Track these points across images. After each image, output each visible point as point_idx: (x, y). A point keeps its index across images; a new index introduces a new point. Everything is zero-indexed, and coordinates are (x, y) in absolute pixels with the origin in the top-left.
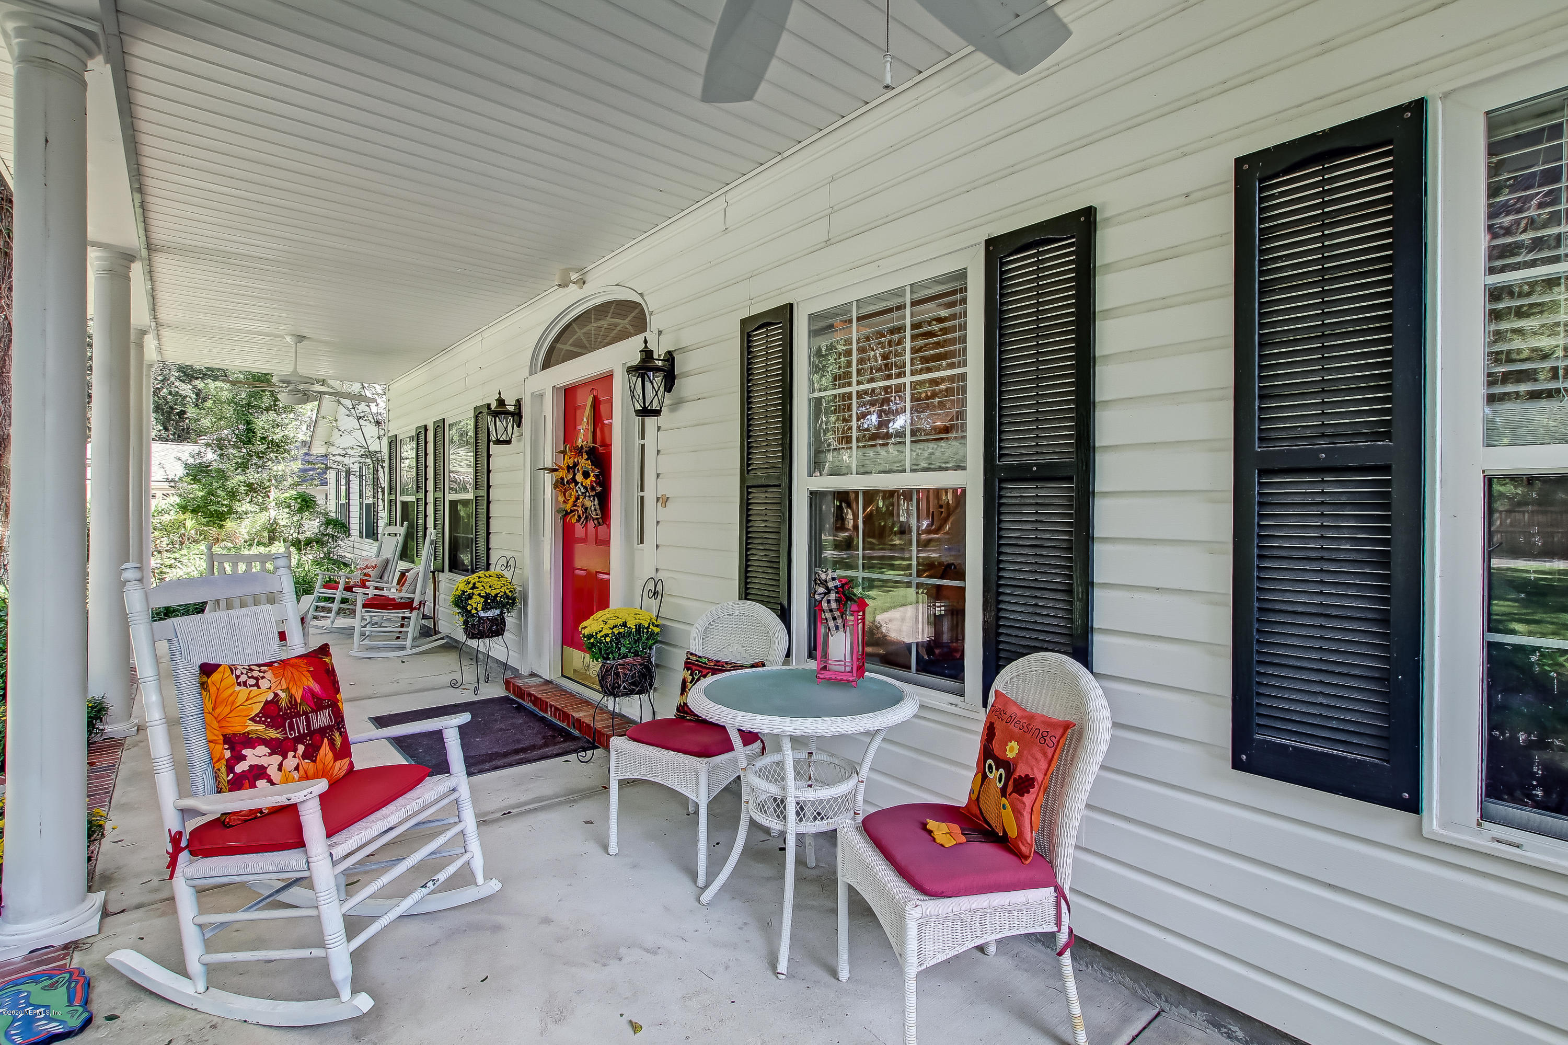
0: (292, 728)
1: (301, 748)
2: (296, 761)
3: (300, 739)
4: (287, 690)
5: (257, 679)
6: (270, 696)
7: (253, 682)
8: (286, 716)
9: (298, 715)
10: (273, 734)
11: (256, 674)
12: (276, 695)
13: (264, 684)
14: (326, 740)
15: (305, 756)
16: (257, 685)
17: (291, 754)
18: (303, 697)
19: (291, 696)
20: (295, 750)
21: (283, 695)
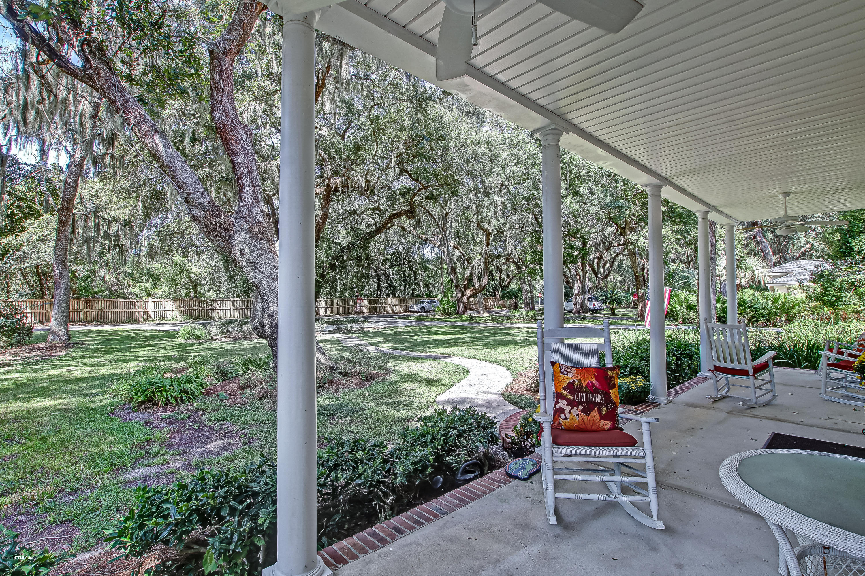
0: (578, 397)
1: (581, 407)
2: (577, 412)
3: (582, 403)
4: (580, 380)
5: (568, 372)
6: (571, 381)
7: (565, 373)
8: (576, 391)
9: (582, 392)
10: (569, 396)
11: (568, 370)
12: (574, 381)
13: (570, 375)
14: (596, 408)
15: (582, 411)
16: (567, 374)
17: (575, 408)
18: (587, 385)
19: (581, 383)
20: (578, 407)
21: (577, 382)
